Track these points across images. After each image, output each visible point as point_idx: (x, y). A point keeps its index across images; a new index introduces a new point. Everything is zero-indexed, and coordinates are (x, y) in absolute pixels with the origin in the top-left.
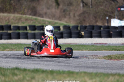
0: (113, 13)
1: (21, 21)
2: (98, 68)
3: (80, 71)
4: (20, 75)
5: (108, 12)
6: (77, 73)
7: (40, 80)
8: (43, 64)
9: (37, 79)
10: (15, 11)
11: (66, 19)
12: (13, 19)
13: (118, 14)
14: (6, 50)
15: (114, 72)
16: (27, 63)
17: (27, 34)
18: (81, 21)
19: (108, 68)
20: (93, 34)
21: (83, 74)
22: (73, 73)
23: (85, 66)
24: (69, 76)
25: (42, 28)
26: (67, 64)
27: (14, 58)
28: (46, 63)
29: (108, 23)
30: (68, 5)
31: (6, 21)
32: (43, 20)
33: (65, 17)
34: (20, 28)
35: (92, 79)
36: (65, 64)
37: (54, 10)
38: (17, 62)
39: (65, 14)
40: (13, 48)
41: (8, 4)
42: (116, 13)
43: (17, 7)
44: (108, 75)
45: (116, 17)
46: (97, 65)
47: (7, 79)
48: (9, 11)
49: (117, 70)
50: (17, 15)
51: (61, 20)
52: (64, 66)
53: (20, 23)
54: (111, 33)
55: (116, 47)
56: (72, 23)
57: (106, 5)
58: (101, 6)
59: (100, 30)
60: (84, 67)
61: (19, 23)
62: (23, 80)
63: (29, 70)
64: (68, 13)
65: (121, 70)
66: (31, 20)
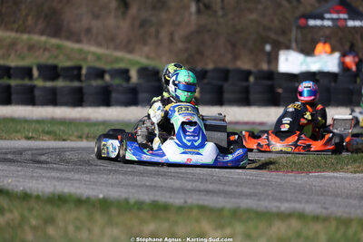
1: (16, 51)
2: (241, 195)
3: (186, 202)
4: (11, 211)
5: (270, 29)
6: (180, 209)
7: (71, 229)
8: (80, 180)
9: (61, 224)
11: (146, 49)
13: (299, 36)
15: (285, 207)
16: (32, 177)
17: (32, 89)
18: (191, 56)
19: (268, 196)
20: (226, 96)
21: (195, 213)
22: (165, 208)
23: (202, 188)
24: (154, 217)
25: (75, 72)
28: (87, 177)
29: (269, 62)
30: (154, 8)
32: (80, 51)
33: (145, 43)
34: (12, 72)
35: (222, 227)
36: (143, 182)
37: (111, 21)
39: (144, 32)
42: (294, 34)
43: (4, 11)
44: (268, 216)
45: (294, 45)
49: (294, 202)
50: (4, 35)
51: (131, 51)
52: (141, 186)
53: (13, 55)
54: (279, 94)
57: (265, 8)
58: (251, 11)
59: (245, 84)
60: (200, 191)
61: (9, 55)
63: (38, 197)
64: (153, 30)
65: (307, 202)
66: (45, 49)
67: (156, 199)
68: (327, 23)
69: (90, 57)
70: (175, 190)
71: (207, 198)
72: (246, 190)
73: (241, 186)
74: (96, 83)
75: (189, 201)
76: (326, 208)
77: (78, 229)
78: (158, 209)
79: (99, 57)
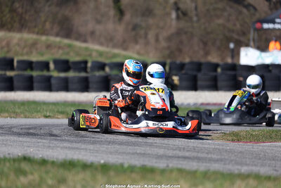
0: (244, 34)
1: (37, 49)
2: (210, 160)
3: (168, 166)
4: (32, 174)
5: (233, 31)
6: (163, 171)
7: (79, 187)
8: (86, 149)
9: (71, 183)
10: (22, 26)
11: (138, 47)
12: (18, 44)
13: (256, 35)
14: (2, 115)
15: (244, 169)
16: (49, 147)
17: (49, 79)
18: (172, 52)
19: (232, 161)
20: (199, 83)
21: (174, 174)
22: (152, 171)
23: (180, 155)
24: (143, 177)
25: (83, 65)
27: (19, 134)
28: (91, 147)
29: (233, 57)
30: (143, 15)
31: (2, 48)
32: (87, 49)
33: (136, 42)
34: (34, 65)
35: (195, 185)
37: (110, 26)
38: (25, 144)
39: (135, 35)
40: (18, 110)
41: (7, 10)
42: (252, 35)
43: (27, 18)
44: (232, 177)
45: (252, 43)
47: (3, 183)
48: (9, 26)
49: (252, 165)
50: (28, 36)
51: (125, 49)
52: (133, 154)
53: (34, 53)
54: (241, 81)
56: (151, 55)
57: (230, 15)
58: (218, 17)
59: (214, 74)
60: (179, 157)
61: (31, 52)
62: (39, 185)
63: (53, 163)
64: (142, 32)
65: (262, 165)
66: (59, 48)
67: (145, 163)
68: (277, 26)
69: (94, 54)
70: (159, 157)
71: (185, 162)
72: (214, 156)
73: (211, 153)
74: (99, 74)
75: (171, 165)
76: (276, 170)
78: (147, 172)
79: (101, 54)
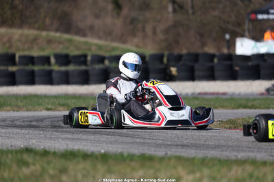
1: (38, 44)
2: (208, 147)
3: (166, 154)
4: (34, 164)
5: (228, 22)
6: (162, 159)
7: (79, 176)
8: (86, 140)
9: (72, 173)
10: (23, 22)
11: (136, 40)
12: (19, 40)
13: (251, 26)
14: (5, 108)
15: (241, 155)
16: (51, 138)
17: (50, 73)
18: (169, 44)
20: (197, 73)
21: (173, 161)
22: (151, 159)
23: (179, 143)
24: (143, 166)
25: (83, 59)
26: (138, 140)
27: (22, 127)
28: (92, 137)
29: (229, 48)
30: (141, 9)
31: (4, 44)
32: (86, 43)
33: (134, 35)
34: (35, 60)
35: (193, 172)
36: (134, 140)
37: (110, 20)
38: (27, 136)
39: (133, 28)
40: (20, 104)
41: (8, 7)
42: (247, 25)
43: (28, 14)
44: (227, 163)
45: (247, 34)
46: (205, 141)
47: (6, 175)
48: (10, 23)
49: (248, 151)
50: (29, 32)
51: (124, 42)
52: (133, 143)
53: (35, 47)
54: (237, 71)
55: (248, 100)
56: (149, 47)
57: (225, 7)
58: (214, 9)
59: (211, 64)
60: (177, 145)
61: (33, 48)
62: (41, 175)
63: (54, 153)
64: (140, 25)
66: (60, 43)
67: (144, 152)
68: (271, 17)
69: (93, 48)
70: (158, 145)
71: (183, 150)
74: (98, 67)
75: (169, 153)
76: (272, 156)
77: (85, 176)
78: (146, 160)
79: (100, 47)
